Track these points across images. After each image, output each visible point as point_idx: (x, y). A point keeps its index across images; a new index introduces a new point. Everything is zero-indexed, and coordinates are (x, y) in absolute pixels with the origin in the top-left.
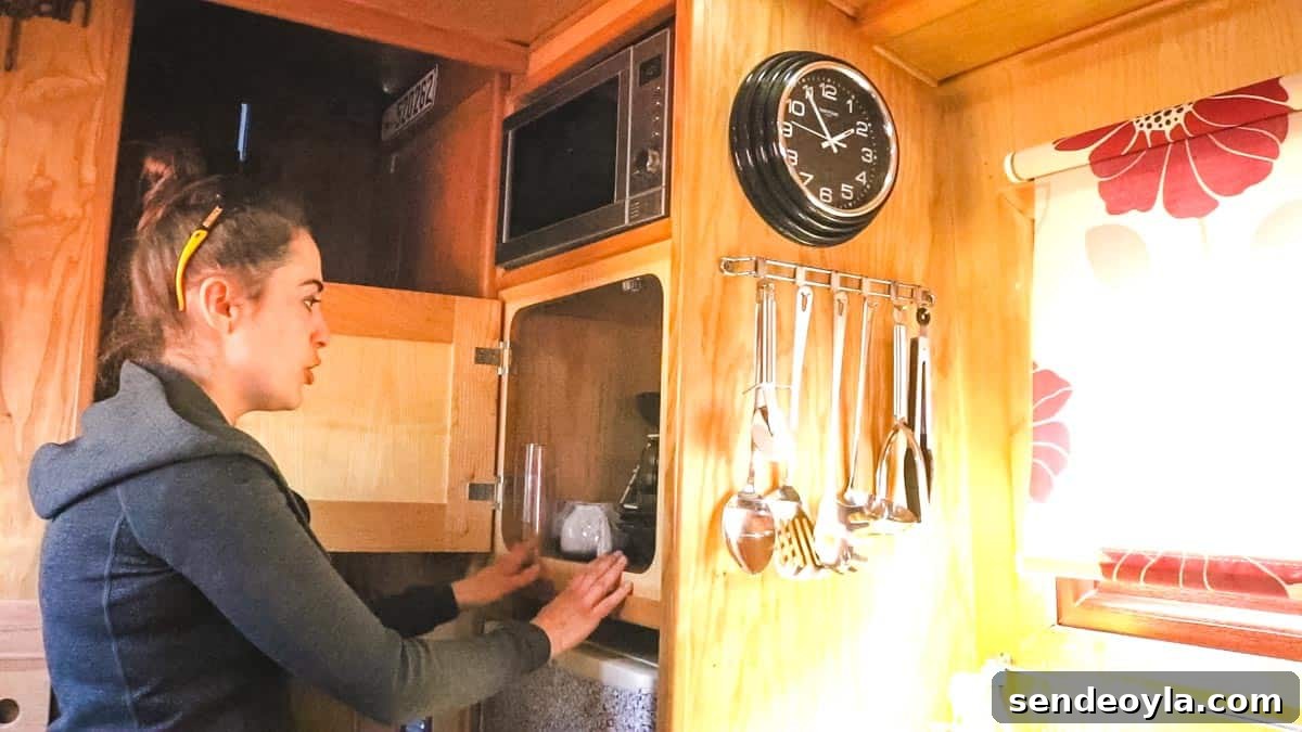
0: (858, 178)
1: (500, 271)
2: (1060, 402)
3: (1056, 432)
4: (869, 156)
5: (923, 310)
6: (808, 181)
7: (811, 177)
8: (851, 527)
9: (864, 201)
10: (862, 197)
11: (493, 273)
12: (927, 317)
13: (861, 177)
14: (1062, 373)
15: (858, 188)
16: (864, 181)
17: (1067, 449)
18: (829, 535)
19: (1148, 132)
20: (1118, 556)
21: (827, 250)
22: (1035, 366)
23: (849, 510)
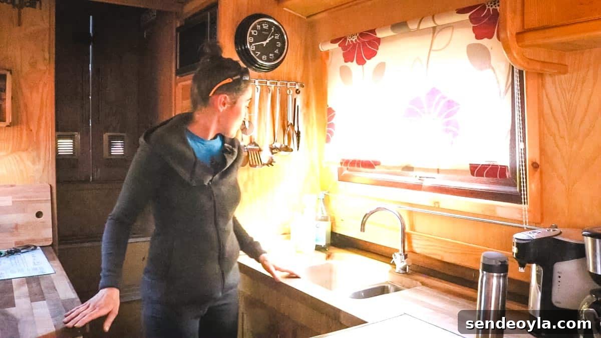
0: (275, 52)
1: (178, 77)
2: (333, 117)
3: (331, 125)
4: (279, 44)
5: (297, 90)
6: (258, 55)
7: (259, 53)
8: (273, 153)
9: (277, 59)
10: (277, 57)
11: (176, 78)
12: (299, 92)
13: (277, 51)
14: (334, 109)
15: (275, 55)
16: (277, 52)
17: (334, 130)
18: (265, 156)
19: (350, 40)
20: (343, 160)
21: (267, 73)
22: (328, 106)
23: (272, 149)
